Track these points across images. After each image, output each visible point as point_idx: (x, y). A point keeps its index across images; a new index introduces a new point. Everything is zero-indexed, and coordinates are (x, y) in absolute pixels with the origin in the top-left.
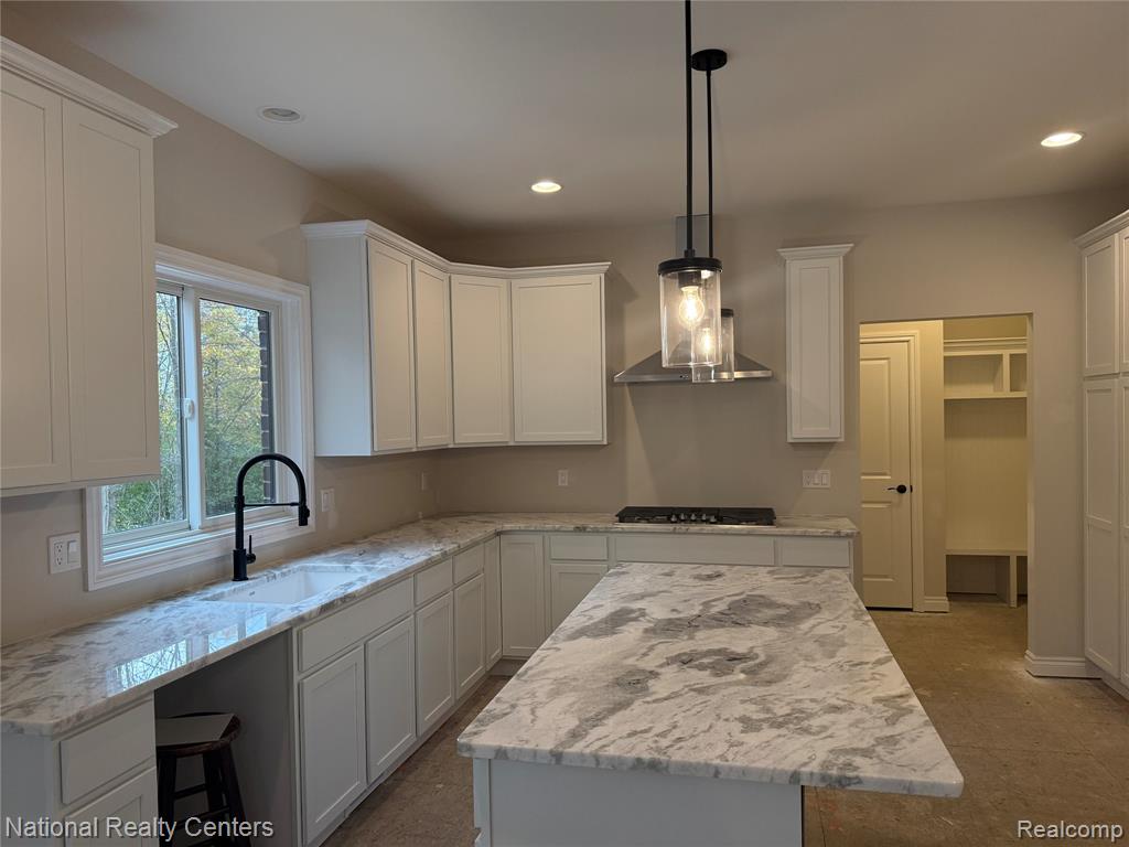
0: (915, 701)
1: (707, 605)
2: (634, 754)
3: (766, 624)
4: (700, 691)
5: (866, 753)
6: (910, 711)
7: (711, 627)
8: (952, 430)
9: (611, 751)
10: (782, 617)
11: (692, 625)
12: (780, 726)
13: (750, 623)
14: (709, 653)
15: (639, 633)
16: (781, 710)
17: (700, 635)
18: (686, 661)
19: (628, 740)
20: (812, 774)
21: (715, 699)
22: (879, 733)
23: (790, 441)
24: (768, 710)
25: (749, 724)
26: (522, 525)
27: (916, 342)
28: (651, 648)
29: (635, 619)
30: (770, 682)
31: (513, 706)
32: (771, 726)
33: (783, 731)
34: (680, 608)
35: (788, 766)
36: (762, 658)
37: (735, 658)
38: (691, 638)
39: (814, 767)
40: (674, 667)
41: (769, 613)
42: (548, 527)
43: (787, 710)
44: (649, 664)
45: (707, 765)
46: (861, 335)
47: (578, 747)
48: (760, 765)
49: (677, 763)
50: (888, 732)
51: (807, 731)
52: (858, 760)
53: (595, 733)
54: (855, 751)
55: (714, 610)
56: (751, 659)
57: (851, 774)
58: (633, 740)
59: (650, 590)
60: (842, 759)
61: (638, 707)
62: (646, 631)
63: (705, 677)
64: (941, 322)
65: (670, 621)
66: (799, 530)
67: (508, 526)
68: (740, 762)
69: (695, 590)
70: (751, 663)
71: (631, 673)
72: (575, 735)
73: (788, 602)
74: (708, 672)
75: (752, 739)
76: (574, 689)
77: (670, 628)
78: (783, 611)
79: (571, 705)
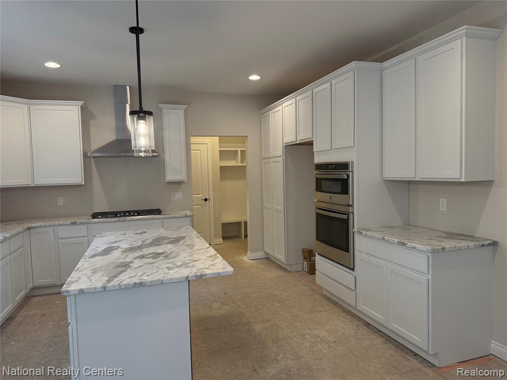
0: (219, 255)
1: (143, 241)
2: (133, 282)
3: (167, 244)
4: (150, 264)
5: (207, 268)
6: (218, 257)
7: (148, 247)
8: (222, 178)
9: (125, 282)
10: (172, 241)
11: (140, 248)
12: (180, 267)
13: (161, 244)
14: (149, 254)
15: (120, 252)
16: (179, 264)
17: (144, 250)
18: (142, 257)
19: (129, 279)
20: (192, 276)
21: (156, 264)
22: (209, 264)
23: (166, 181)
24: (175, 264)
25: (169, 268)
26: (42, 224)
27: (210, 145)
28: (127, 256)
29: (116, 249)
30: (173, 258)
31: (79, 278)
32: (177, 268)
33: (181, 268)
34: (133, 243)
35: (185, 275)
36: (169, 252)
37: (159, 254)
38: (141, 251)
39: (193, 274)
40: (138, 260)
41: (167, 241)
42: (57, 223)
43: (181, 263)
44: (128, 260)
45: (159, 280)
46: (191, 140)
47: (111, 284)
48: (176, 276)
49: (149, 281)
50: (212, 263)
51: (189, 267)
52: (205, 270)
53: (116, 280)
54: (204, 269)
55: (147, 243)
56: (165, 253)
57: (204, 273)
58: (131, 279)
59: (118, 240)
60: (200, 271)
61: (129, 271)
62: (122, 252)
63: (151, 260)
64: (218, 137)
65: (131, 248)
66: (171, 216)
67: (34, 225)
68: (170, 277)
69: (137, 238)
70: (165, 254)
71: (122, 263)
72: (109, 281)
73: (173, 237)
74: (151, 259)
75: (171, 272)
76: (102, 270)
77: (132, 249)
78: (172, 240)
79: (103, 274)
